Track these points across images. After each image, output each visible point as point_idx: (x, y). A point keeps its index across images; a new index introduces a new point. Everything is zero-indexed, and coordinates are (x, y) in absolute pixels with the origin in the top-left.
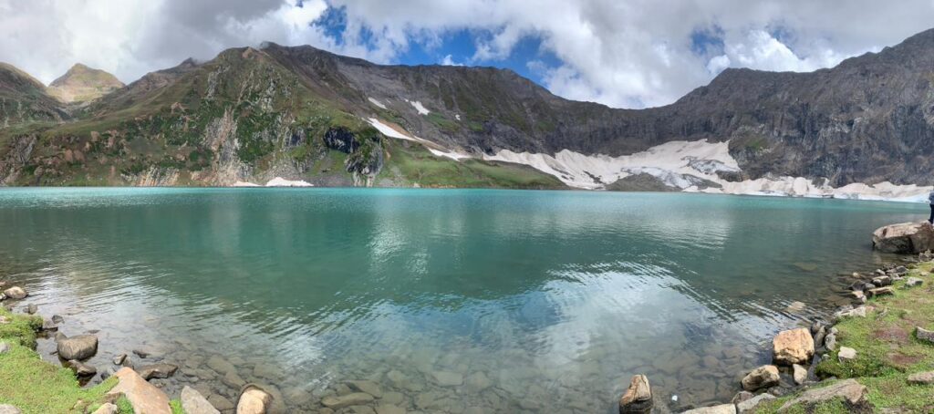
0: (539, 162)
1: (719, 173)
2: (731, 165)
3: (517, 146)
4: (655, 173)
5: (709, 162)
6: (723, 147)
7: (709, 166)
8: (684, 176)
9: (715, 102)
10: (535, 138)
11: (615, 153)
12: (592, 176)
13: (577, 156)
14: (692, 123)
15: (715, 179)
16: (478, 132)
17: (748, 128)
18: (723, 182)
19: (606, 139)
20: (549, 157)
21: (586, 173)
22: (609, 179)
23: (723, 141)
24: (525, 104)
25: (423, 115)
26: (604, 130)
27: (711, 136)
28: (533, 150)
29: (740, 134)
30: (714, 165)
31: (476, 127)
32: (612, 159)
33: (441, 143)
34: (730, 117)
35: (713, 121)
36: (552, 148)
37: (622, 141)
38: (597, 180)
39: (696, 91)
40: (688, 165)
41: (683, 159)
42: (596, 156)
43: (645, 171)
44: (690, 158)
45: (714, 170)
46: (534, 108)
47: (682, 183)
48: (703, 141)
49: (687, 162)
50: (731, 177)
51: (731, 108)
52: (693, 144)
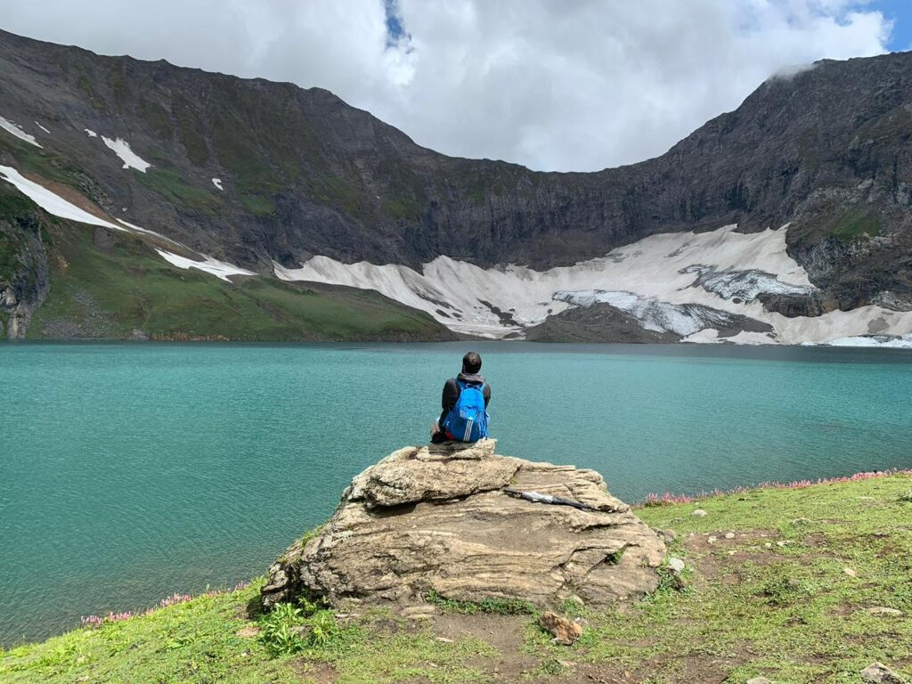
0: (391, 281)
1: (765, 298)
2: (793, 278)
3: (347, 252)
4: (623, 303)
5: (741, 276)
6: (773, 240)
7: (742, 285)
8: (686, 309)
9: (754, 145)
10: (382, 234)
11: (542, 263)
12: (495, 311)
13: (465, 268)
14: (703, 193)
15: (755, 312)
16: (265, 220)
17: (830, 193)
18: (776, 319)
19: (523, 235)
20: (410, 271)
21: (485, 303)
22: (531, 316)
23: (774, 228)
24: (359, 164)
25: (133, 171)
26: (519, 217)
27: (745, 217)
28: (378, 257)
29: (813, 209)
30: (753, 282)
31: (261, 207)
32: (536, 275)
33: (181, 238)
34: (788, 173)
35: (750, 185)
36: (415, 254)
37: (555, 237)
38: (506, 318)
39: (712, 125)
40: (695, 284)
41: (684, 271)
42: (503, 270)
43: (603, 298)
44: (698, 268)
45: (753, 294)
46: (380, 172)
47: (681, 324)
48: (727, 230)
49: (693, 277)
50: (794, 307)
51: (792, 153)
52: (706, 236)
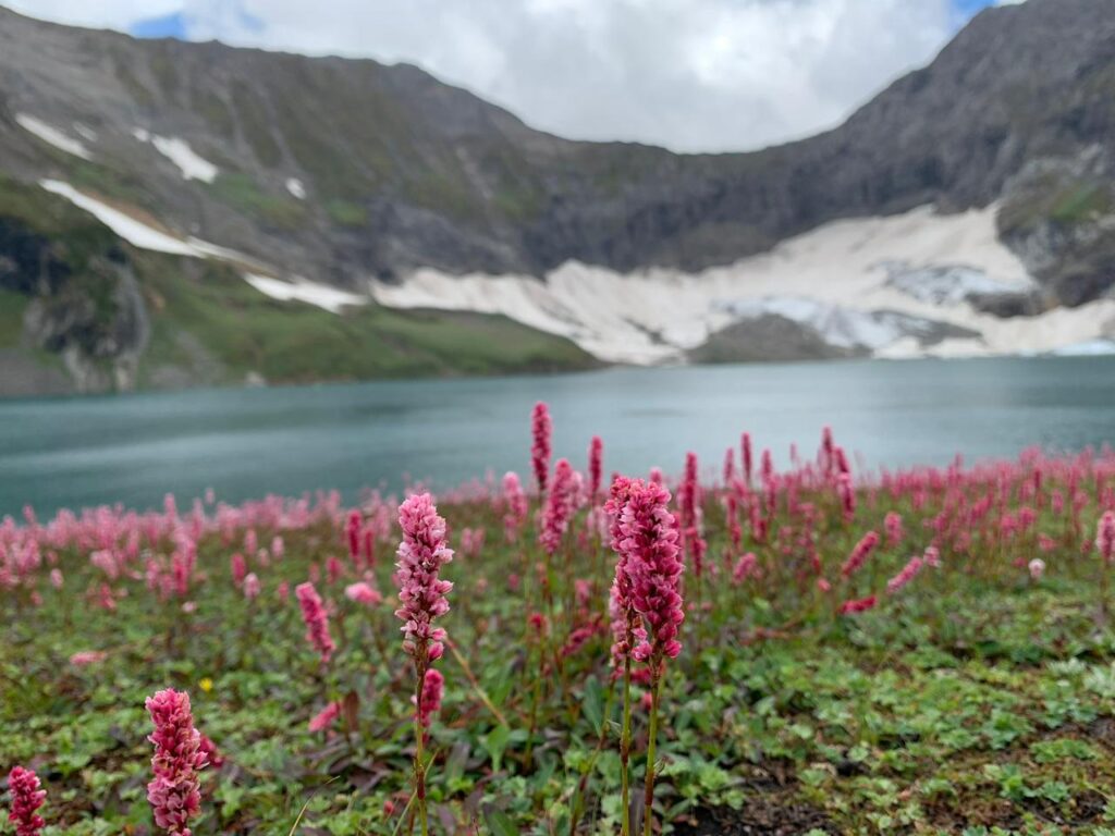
0: (510, 297)
1: (976, 301)
2: (1008, 273)
3: (459, 260)
4: (798, 312)
5: (941, 272)
6: (979, 224)
7: (944, 283)
8: (878, 316)
9: (949, 106)
10: (495, 237)
11: (693, 263)
12: (642, 328)
13: (601, 280)
14: (888, 171)
15: (962, 315)
16: (356, 229)
18: (987, 324)
19: (668, 230)
20: (534, 285)
21: (630, 321)
22: (691, 335)
23: (981, 204)
24: (461, 153)
25: (197, 182)
26: (663, 209)
27: (943, 198)
28: (493, 267)
29: (1029, 185)
30: (957, 280)
31: (349, 213)
32: (688, 281)
33: (264, 258)
34: (994, 140)
35: (948, 156)
36: (540, 260)
37: (708, 232)
38: (656, 337)
39: (897, 86)
40: (889, 283)
41: (870, 269)
42: (646, 275)
43: (774, 307)
44: (888, 263)
45: (958, 293)
46: (490, 162)
47: (876, 336)
48: (921, 215)
49: (881, 275)
50: (1010, 308)
51: (997, 114)
52: (895, 223)
